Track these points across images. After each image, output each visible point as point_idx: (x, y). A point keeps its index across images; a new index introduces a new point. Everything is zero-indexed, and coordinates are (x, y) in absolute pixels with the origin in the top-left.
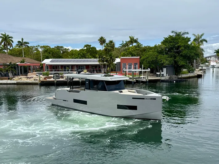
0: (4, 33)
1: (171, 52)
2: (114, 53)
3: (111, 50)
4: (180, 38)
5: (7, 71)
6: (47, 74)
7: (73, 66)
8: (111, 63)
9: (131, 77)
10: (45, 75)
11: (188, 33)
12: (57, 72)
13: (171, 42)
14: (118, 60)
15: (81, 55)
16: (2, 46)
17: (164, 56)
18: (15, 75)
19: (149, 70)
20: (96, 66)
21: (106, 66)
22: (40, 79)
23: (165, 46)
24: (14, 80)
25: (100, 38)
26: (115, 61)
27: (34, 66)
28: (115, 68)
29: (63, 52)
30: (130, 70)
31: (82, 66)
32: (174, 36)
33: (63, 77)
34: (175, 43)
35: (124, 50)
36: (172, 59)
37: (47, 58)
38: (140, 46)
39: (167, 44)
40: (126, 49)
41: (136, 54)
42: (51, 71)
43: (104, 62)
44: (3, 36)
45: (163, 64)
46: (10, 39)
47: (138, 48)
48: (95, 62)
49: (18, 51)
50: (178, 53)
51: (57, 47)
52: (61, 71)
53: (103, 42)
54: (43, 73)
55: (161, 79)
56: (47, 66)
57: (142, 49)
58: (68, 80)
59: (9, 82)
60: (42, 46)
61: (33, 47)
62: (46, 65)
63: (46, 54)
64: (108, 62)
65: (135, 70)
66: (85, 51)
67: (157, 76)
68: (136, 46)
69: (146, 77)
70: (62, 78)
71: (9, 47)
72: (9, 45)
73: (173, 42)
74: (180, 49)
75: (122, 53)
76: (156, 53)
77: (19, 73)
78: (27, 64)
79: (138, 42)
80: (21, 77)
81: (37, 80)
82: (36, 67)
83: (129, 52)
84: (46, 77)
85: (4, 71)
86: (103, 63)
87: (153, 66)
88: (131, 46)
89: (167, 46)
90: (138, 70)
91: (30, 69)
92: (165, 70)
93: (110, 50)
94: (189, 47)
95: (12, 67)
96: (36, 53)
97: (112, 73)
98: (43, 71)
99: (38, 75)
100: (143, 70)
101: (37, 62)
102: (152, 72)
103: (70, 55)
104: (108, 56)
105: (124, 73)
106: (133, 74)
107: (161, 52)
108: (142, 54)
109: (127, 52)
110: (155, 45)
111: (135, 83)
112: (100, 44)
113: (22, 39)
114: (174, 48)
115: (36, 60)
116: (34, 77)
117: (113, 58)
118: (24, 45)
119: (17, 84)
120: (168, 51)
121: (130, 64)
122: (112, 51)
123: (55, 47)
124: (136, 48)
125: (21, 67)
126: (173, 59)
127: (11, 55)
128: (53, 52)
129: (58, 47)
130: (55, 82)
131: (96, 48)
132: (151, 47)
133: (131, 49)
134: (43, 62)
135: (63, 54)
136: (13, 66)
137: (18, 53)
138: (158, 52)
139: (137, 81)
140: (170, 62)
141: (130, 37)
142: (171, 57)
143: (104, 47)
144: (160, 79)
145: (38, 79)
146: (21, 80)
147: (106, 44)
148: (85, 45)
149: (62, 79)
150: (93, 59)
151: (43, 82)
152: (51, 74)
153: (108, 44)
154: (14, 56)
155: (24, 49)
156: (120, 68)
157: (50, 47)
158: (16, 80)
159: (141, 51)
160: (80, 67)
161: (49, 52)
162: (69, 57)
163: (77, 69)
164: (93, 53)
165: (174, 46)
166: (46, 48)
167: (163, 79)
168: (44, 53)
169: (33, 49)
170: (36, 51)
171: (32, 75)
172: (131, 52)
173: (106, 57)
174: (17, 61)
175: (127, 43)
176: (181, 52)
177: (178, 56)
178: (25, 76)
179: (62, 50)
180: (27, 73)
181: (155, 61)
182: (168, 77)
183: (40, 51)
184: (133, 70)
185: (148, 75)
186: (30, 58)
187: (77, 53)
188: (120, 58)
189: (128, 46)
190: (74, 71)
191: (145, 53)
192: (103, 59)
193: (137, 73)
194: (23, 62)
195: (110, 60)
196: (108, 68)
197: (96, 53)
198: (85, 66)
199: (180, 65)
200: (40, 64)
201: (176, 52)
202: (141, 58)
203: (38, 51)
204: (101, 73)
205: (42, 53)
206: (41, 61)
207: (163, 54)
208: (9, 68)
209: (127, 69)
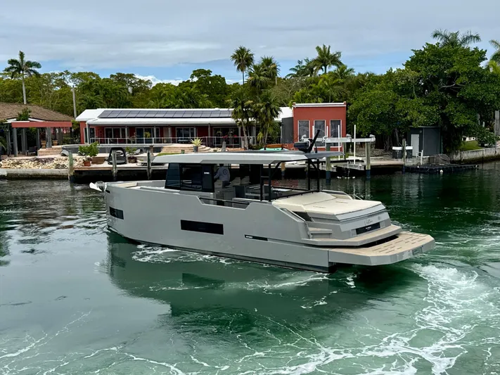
1: (434, 89)
2: (274, 93)
3: (267, 86)
4: (456, 51)
6: (92, 152)
7: (161, 129)
10: (86, 154)
11: (477, 38)
12: (118, 145)
13: (431, 62)
14: (286, 113)
15: (183, 99)
17: (414, 100)
19: (372, 139)
20: (225, 129)
21: (254, 129)
22: (71, 165)
23: (417, 74)
25: (238, 52)
26: (277, 114)
27: (55, 128)
28: (279, 135)
29: (133, 91)
30: (319, 140)
31: (187, 130)
32: (440, 47)
33: (134, 160)
34: (443, 64)
35: (302, 86)
36: (434, 108)
37: (92, 106)
38: (346, 73)
39: (422, 68)
40: (308, 83)
42: (102, 142)
43: (247, 117)
45: (410, 123)
47: (341, 81)
48: (222, 117)
49: (10, 88)
50: (452, 92)
51: (117, 77)
52: (129, 142)
53: (247, 61)
54: (81, 148)
55: (406, 164)
56: (90, 129)
57: (353, 82)
58: (149, 168)
60: (77, 72)
61: (50, 76)
62: (89, 125)
63: (88, 96)
64: (260, 119)
65: (334, 140)
66: (195, 86)
67: (395, 155)
68: (336, 74)
69: (365, 159)
70: (132, 160)
73: (439, 61)
74: (458, 82)
75: (297, 93)
76: (391, 92)
77: (13, 148)
78: (34, 122)
79: (341, 63)
80: (21, 158)
81: (63, 166)
82: (59, 131)
83: (316, 90)
84: (88, 159)
86: (245, 120)
87: (384, 128)
88: (320, 72)
89: (423, 73)
90: (341, 140)
91: (43, 137)
93: (264, 86)
94: (482, 76)
96: (61, 94)
97: (269, 147)
98: (80, 142)
99: (66, 152)
100: (355, 140)
101: (62, 117)
102: (383, 144)
103: (152, 99)
104: (258, 102)
106: (329, 150)
107: (404, 91)
108: (352, 96)
109: (311, 91)
110: (388, 69)
111: (333, 175)
112: (238, 68)
113: (22, 55)
114: (441, 80)
115: (59, 111)
116: (55, 159)
117: (273, 106)
118: (26, 71)
119: (11, 177)
120: (425, 87)
121: (319, 124)
122: (269, 88)
123: (112, 76)
124: (335, 78)
125: (19, 130)
126: (439, 110)
128: (106, 90)
129: (120, 75)
130: (115, 171)
131: (224, 79)
132: (377, 77)
133: (321, 81)
134: (80, 118)
135: (133, 94)
137: (8, 94)
138: (396, 90)
139: (338, 169)
140: (429, 116)
141: (318, 48)
142: (431, 105)
144: (402, 165)
146: (19, 166)
147: (255, 67)
148: (194, 71)
149: (134, 165)
150: (217, 109)
151: (78, 172)
152: (103, 151)
153: (259, 68)
155: (27, 83)
156: (293, 134)
157: (97, 76)
158: (5, 167)
159: (349, 86)
160: (182, 131)
161: (95, 91)
162: (152, 103)
163: (173, 136)
164: (218, 94)
165: (441, 74)
166: (87, 80)
167: (412, 164)
168: (83, 93)
169: (50, 81)
170: (59, 88)
171: (49, 152)
172: (321, 89)
173: (253, 104)
174: (7, 115)
175: (311, 65)
176: (459, 90)
177: (451, 100)
178: (32, 155)
179: (131, 84)
180: (37, 149)
181: (388, 114)
182: (423, 159)
183: (71, 88)
184: (329, 140)
185: (370, 152)
186: (44, 108)
187: (173, 92)
188: (291, 107)
189: (312, 73)
190: (165, 141)
191: (361, 92)
192: (245, 108)
193: (339, 147)
194: (24, 117)
195: (265, 113)
196: (260, 135)
197: (226, 94)
198: (195, 129)
199: (456, 124)
200: (73, 124)
201: (447, 91)
202: (350, 107)
203: (64, 86)
204: (238, 147)
205: (75, 92)
206: (72, 115)
207: (410, 95)
209: (311, 137)
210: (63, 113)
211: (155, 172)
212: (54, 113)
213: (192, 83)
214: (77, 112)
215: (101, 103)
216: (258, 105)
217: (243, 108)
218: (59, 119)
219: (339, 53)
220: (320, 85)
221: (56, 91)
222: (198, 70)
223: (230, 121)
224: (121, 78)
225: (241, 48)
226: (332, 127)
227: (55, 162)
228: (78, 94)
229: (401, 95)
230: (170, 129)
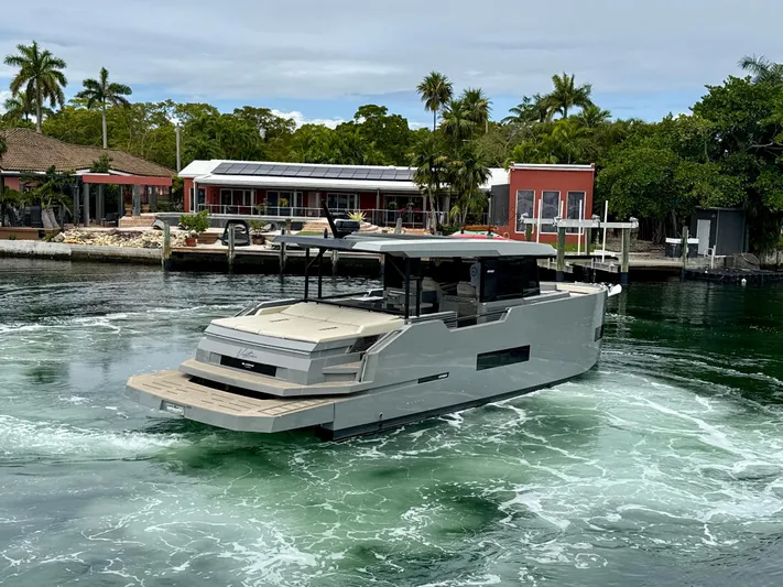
0: (29, 45)
1: (738, 149)
2: (481, 145)
3: (470, 133)
4: (777, 91)
5: (37, 202)
6: (199, 224)
7: (305, 194)
8: (467, 187)
9: (554, 251)
10: (191, 227)
12: (239, 216)
13: (735, 107)
14: (498, 177)
15: (341, 149)
16: (21, 96)
17: (705, 165)
18: (68, 220)
19: (634, 224)
20: (401, 198)
21: (448, 201)
22: (167, 243)
23: (712, 125)
24: (62, 241)
25: (428, 80)
26: (484, 178)
27: (147, 187)
28: (486, 210)
29: (267, 134)
30: (546, 221)
31: (345, 197)
32: (752, 83)
33: (261, 240)
34: (755, 110)
35: (527, 136)
36: (738, 180)
37: (204, 155)
38: (598, 119)
39: (720, 115)
40: (536, 132)
41: (578, 153)
42: (215, 210)
43: (438, 182)
44: (24, 56)
45: (696, 201)
46: (55, 68)
47: (588, 129)
48: (399, 179)
49: (84, 122)
50: (768, 155)
51: (244, 113)
52: (256, 213)
53: (441, 95)
54: (183, 218)
55: (687, 267)
56: (199, 190)
57: (607, 133)
58: (283, 253)
59: (42, 247)
60: (184, 104)
61: (145, 108)
62: (198, 184)
63: (199, 140)
64: (458, 184)
65: (573, 223)
66: (359, 131)
67: (669, 251)
68: (582, 120)
69: (620, 255)
70: (258, 241)
71: (47, 103)
72: (46, 96)
73: (749, 105)
74: (778, 139)
75: (518, 148)
76: (667, 150)
77: (82, 213)
78: (117, 175)
79: (590, 103)
80: (93, 229)
81: (156, 245)
82: (153, 190)
83: (547, 143)
84: (194, 236)
85: (22, 202)
86: (434, 186)
87: (654, 207)
88: (558, 116)
89: (722, 122)
90: (584, 224)
91: (129, 199)
92: (704, 226)
93: (464, 134)
95: (55, 189)
96: (159, 136)
97: (469, 230)
98: (183, 210)
99: (161, 224)
100: (606, 225)
101: (159, 170)
102: (649, 233)
103: (295, 148)
104: (455, 158)
105: (524, 233)
106: (564, 238)
107: (689, 150)
108: (605, 155)
109: (540, 144)
110: (666, 115)
112: (428, 105)
113: (104, 74)
114: (751, 135)
115: (155, 161)
116: (144, 232)
117: (477, 166)
118: (111, 98)
119: (76, 258)
120: (724, 145)
121: (549, 196)
122: (475, 138)
123: (236, 111)
124: (580, 126)
125: (94, 187)
126: (744, 182)
127: (56, 136)
128: (225, 131)
129: (249, 110)
130: (231, 256)
131: (405, 121)
132: (646, 126)
133: (556, 129)
134: (184, 173)
135: (266, 140)
136: (60, 185)
137: (81, 131)
138: (676, 148)
139: (577, 268)
140: (729, 192)
141: (556, 78)
142: (736, 172)
143: (442, 120)
144: (680, 268)
146: (89, 241)
147: (453, 105)
148: (361, 108)
149: (260, 248)
150: (392, 167)
151: (178, 254)
152: (215, 224)
153: (460, 104)
154: (67, 141)
155: (110, 117)
156: (507, 210)
157: (215, 110)
158: (69, 241)
159: (601, 139)
160: (337, 199)
161: (210, 132)
162: (293, 153)
163: (323, 205)
164: (395, 144)
165: (751, 126)
166: (199, 115)
167: (696, 267)
168: (192, 135)
169: (145, 115)
170: (156, 127)
171: (135, 222)
172: (556, 142)
173: (447, 161)
174: (77, 163)
175: (543, 104)
176: (779, 153)
177: (766, 168)
178: (110, 226)
179: (265, 123)
180: (119, 216)
181: (662, 186)
182: (715, 259)
183: (175, 127)
184: (564, 223)
185: (628, 244)
186: (133, 154)
187: (326, 138)
188: (507, 168)
189: (544, 116)
190: (310, 213)
191: (620, 150)
192: (435, 167)
193: (579, 234)
194: (101, 167)
195: (464, 176)
196: (456, 209)
197: (407, 144)
198: (356, 196)
199: (772, 207)
200: (173, 181)
201: (760, 153)
202: (601, 173)
203: (165, 123)
204: (421, 227)
205: (180, 132)
206: (175, 168)
207: (699, 157)
208: (45, 192)
209: (536, 217)
210: (162, 165)
211: (291, 260)
212: (147, 163)
213: (357, 125)
214: (182, 163)
215: (218, 151)
216: (454, 163)
217: (431, 167)
218: (155, 173)
219: (588, 87)
220: (554, 136)
221: (151, 131)
222: (367, 107)
223: (411, 186)
224: (250, 114)
225: (433, 75)
226: (571, 203)
227: (144, 238)
228: (183, 137)
229: (683, 157)
230: (318, 195)
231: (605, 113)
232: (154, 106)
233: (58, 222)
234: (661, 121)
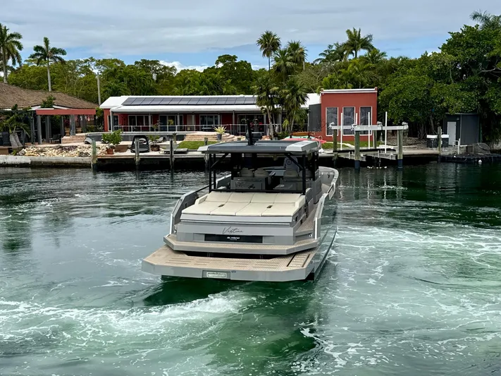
1: (472, 74)
2: (300, 78)
3: (293, 71)
4: (496, 34)
6: (115, 139)
7: (185, 116)
9: (353, 147)
10: (110, 142)
12: (141, 133)
13: (469, 45)
14: (313, 99)
15: (207, 85)
17: (451, 85)
18: (28, 140)
19: (405, 127)
20: (250, 115)
21: (280, 116)
22: (94, 153)
23: (455, 58)
24: (24, 154)
25: (264, 36)
26: (304, 100)
27: (79, 116)
28: (306, 122)
29: (158, 77)
30: (347, 127)
31: (212, 117)
32: (479, 29)
33: (157, 148)
34: (483, 47)
35: (331, 71)
36: (473, 94)
37: (116, 93)
38: (378, 57)
39: (459, 52)
40: (337, 68)
41: (366, 81)
42: (125, 129)
43: (272, 104)
45: (446, 109)
46: (14, 39)
47: (372, 65)
48: (247, 104)
49: (35, 75)
50: (493, 77)
51: (142, 64)
52: (152, 130)
53: (273, 46)
54: (104, 135)
55: (442, 154)
56: (114, 117)
57: (385, 67)
58: (172, 156)
59: (11, 159)
60: (101, 59)
61: (75, 63)
62: (113, 112)
63: (112, 83)
64: (286, 105)
65: (364, 128)
66: (219, 72)
67: (429, 144)
68: (367, 59)
69: (396, 148)
70: (155, 149)
72: (9, 58)
73: (477, 43)
74: (498, 66)
75: (326, 79)
76: (425, 76)
77: (37, 135)
78: (59, 109)
79: (373, 47)
80: (45, 146)
81: (87, 154)
82: (83, 118)
83: (345, 75)
84: (112, 147)
86: (270, 108)
87: (418, 115)
88: (351, 57)
89: (460, 56)
90: (372, 128)
91: (67, 125)
92: (452, 126)
93: (290, 71)
95: (18, 120)
96: (86, 81)
97: (295, 135)
98: (104, 130)
99: (89, 140)
100: (386, 128)
101: (86, 104)
102: (415, 133)
103: (177, 86)
104: (284, 88)
105: (332, 135)
106: (359, 138)
107: (440, 76)
108: (383, 81)
109: (340, 76)
110: (423, 53)
111: (363, 164)
112: (264, 53)
113: (46, 41)
114: (481, 64)
115: (83, 98)
116: (78, 146)
117: (299, 92)
118: (52, 58)
119: (34, 166)
120: (463, 72)
121: (347, 111)
122: (296, 74)
123: (136, 63)
124: (366, 63)
125: (44, 117)
126: (478, 96)
127: (17, 85)
128: (130, 77)
129: (144, 61)
130: (137, 160)
131: (249, 65)
132: (411, 61)
133: (351, 65)
134: (104, 105)
135: (157, 81)
136: (21, 117)
137: (34, 80)
138: (431, 74)
139: (368, 158)
140: (468, 103)
141: (348, 32)
142: (471, 89)
143: (274, 63)
144: (437, 155)
145: (90, 151)
146: (43, 154)
147: (281, 52)
148: (219, 57)
149: (157, 153)
150: (242, 96)
151: (101, 160)
152: (126, 138)
153: (285, 52)
154: (25, 88)
155: (52, 69)
156: (320, 121)
157: (122, 63)
158: (29, 155)
159: (381, 72)
160: (206, 119)
161: (119, 78)
162: (176, 89)
163: (197, 123)
164: (243, 80)
165: (480, 58)
166: (111, 66)
167: (448, 153)
168: (108, 80)
169: (75, 68)
170: (84, 75)
171: (73, 140)
172: (351, 74)
173: (279, 90)
174: (32, 102)
175: (341, 49)
176: (500, 75)
177: (491, 85)
178: (56, 143)
179: (156, 70)
180: (61, 136)
181: (423, 100)
182: (460, 148)
183: (96, 75)
184: (358, 128)
185: (402, 141)
186: (69, 95)
187: (197, 79)
188: (319, 93)
189: (342, 57)
190: (189, 129)
191: (394, 77)
192: (271, 94)
193: (369, 135)
194: (48, 104)
195: (290, 99)
196: (286, 122)
197: (252, 80)
198: (219, 116)
199: (497, 111)
200: (97, 111)
201: (487, 76)
202: (382, 93)
203: (89, 73)
204: (264, 135)
205: (100, 79)
206: (97, 103)
207: (446, 80)
208: (12, 122)
209: (340, 125)
210: (88, 101)
211: (177, 161)
212: (79, 100)
213: (217, 69)
214: (102, 99)
215: (125, 90)
216: (284, 91)
217: (268, 94)
218: (84, 106)
220: (350, 70)
221: (81, 79)
222: (224, 56)
223: (255, 107)
224: (146, 65)
225: (267, 33)
226: (362, 114)
227: (79, 150)
228: (102, 81)
229: (436, 80)
230: (193, 116)
231: (383, 54)
232: (82, 62)
233: (21, 142)
234: (420, 57)
